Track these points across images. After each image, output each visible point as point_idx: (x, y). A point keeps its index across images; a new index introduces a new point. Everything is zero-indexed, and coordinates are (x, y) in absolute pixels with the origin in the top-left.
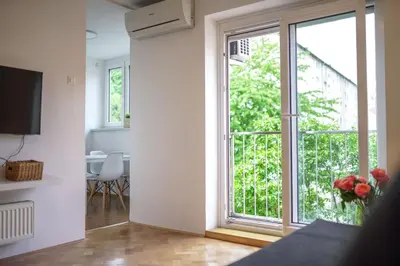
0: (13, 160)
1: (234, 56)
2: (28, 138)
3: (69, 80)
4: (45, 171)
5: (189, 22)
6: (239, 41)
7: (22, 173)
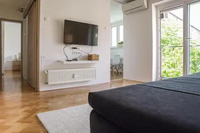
0: (90, 54)
1: (163, 19)
2: (94, 47)
3: (105, 28)
4: (100, 58)
5: (146, 7)
6: (164, 13)
7: (93, 58)
